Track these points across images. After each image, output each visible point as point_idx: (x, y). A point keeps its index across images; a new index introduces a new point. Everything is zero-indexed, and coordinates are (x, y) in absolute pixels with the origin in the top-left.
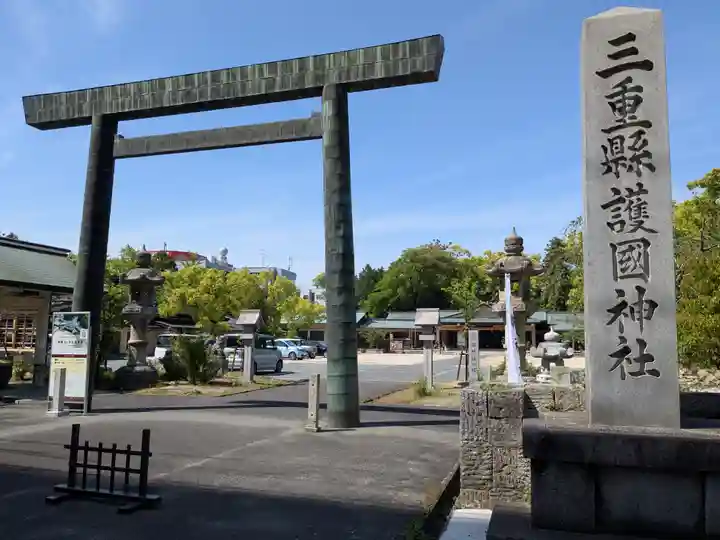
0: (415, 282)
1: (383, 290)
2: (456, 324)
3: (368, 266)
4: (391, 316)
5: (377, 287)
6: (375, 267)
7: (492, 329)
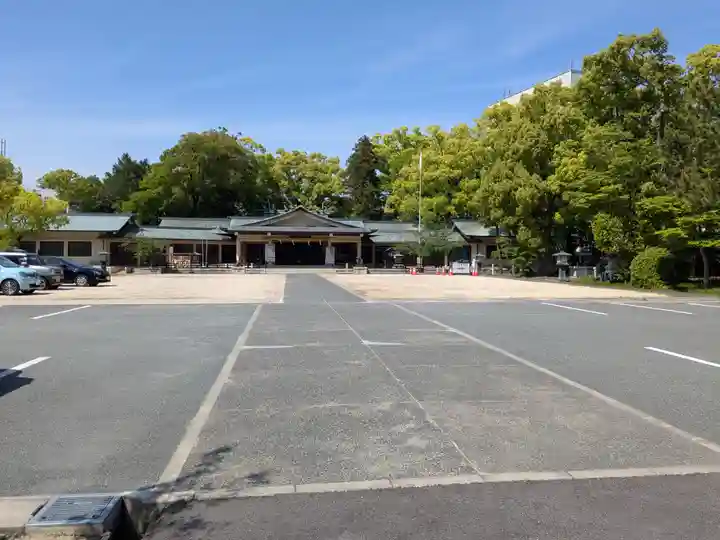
0: (196, 178)
1: (149, 189)
2: (265, 233)
3: (126, 156)
4: (164, 222)
5: (143, 184)
6: (136, 158)
7: (309, 241)
